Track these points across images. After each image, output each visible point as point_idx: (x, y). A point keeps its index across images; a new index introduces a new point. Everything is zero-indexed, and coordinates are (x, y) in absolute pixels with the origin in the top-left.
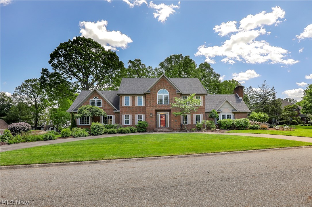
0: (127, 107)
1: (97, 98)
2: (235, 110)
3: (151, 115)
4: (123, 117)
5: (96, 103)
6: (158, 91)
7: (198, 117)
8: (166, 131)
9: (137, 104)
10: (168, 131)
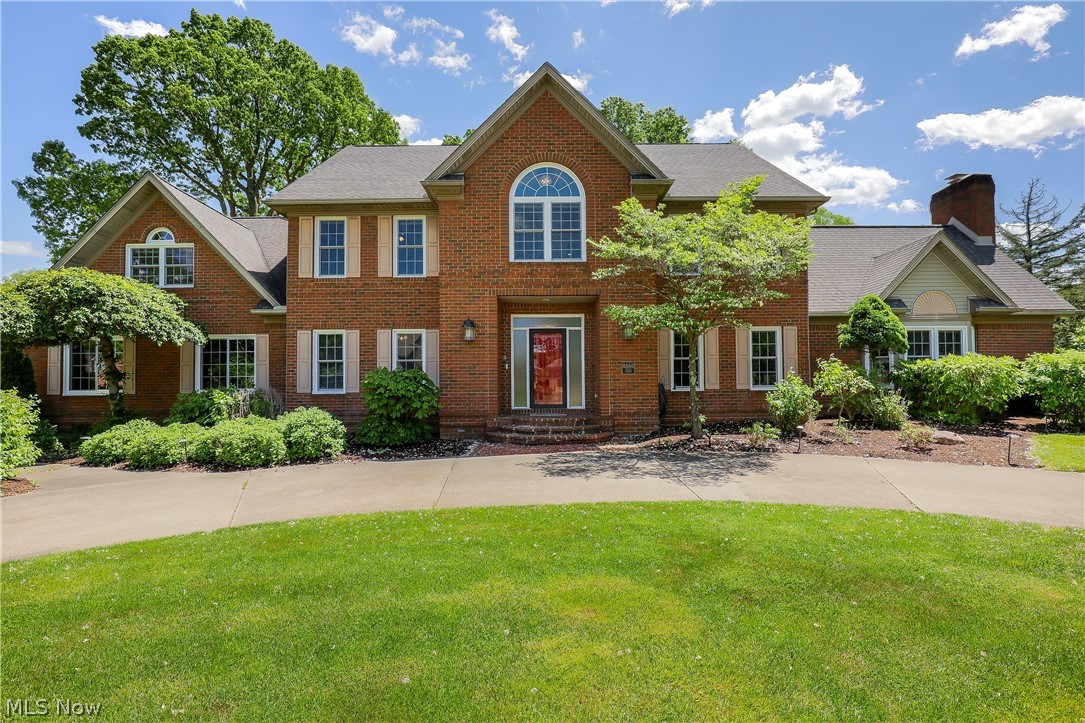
0: (331, 283)
1: (169, 237)
2: (992, 300)
3: (469, 334)
4: (306, 344)
5: (162, 265)
6: (513, 178)
7: (764, 345)
8: (564, 442)
9: (388, 265)
10: (573, 442)
